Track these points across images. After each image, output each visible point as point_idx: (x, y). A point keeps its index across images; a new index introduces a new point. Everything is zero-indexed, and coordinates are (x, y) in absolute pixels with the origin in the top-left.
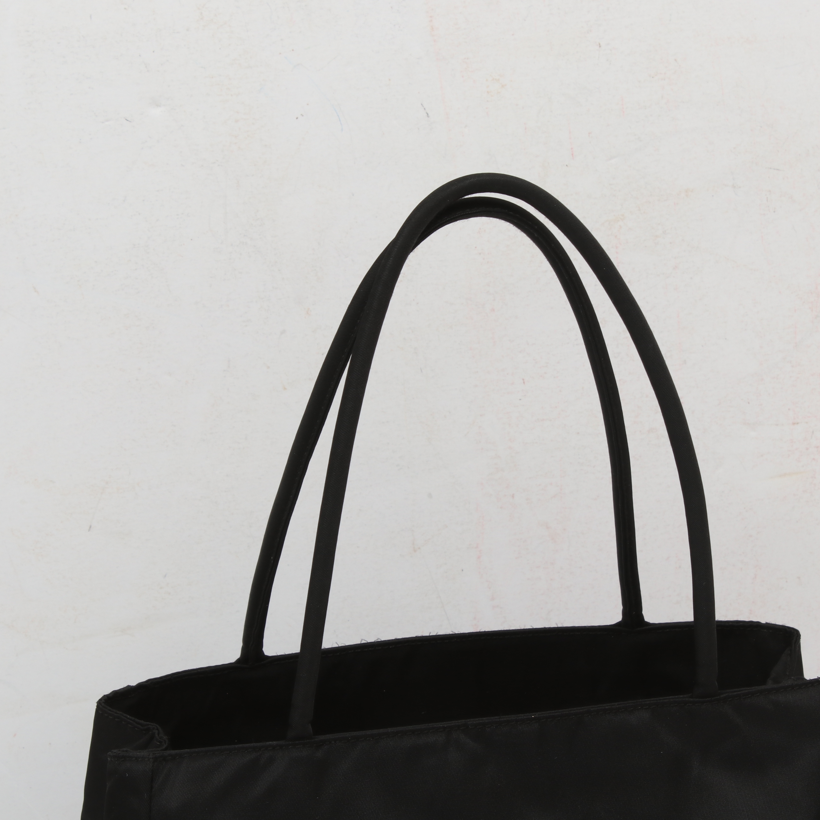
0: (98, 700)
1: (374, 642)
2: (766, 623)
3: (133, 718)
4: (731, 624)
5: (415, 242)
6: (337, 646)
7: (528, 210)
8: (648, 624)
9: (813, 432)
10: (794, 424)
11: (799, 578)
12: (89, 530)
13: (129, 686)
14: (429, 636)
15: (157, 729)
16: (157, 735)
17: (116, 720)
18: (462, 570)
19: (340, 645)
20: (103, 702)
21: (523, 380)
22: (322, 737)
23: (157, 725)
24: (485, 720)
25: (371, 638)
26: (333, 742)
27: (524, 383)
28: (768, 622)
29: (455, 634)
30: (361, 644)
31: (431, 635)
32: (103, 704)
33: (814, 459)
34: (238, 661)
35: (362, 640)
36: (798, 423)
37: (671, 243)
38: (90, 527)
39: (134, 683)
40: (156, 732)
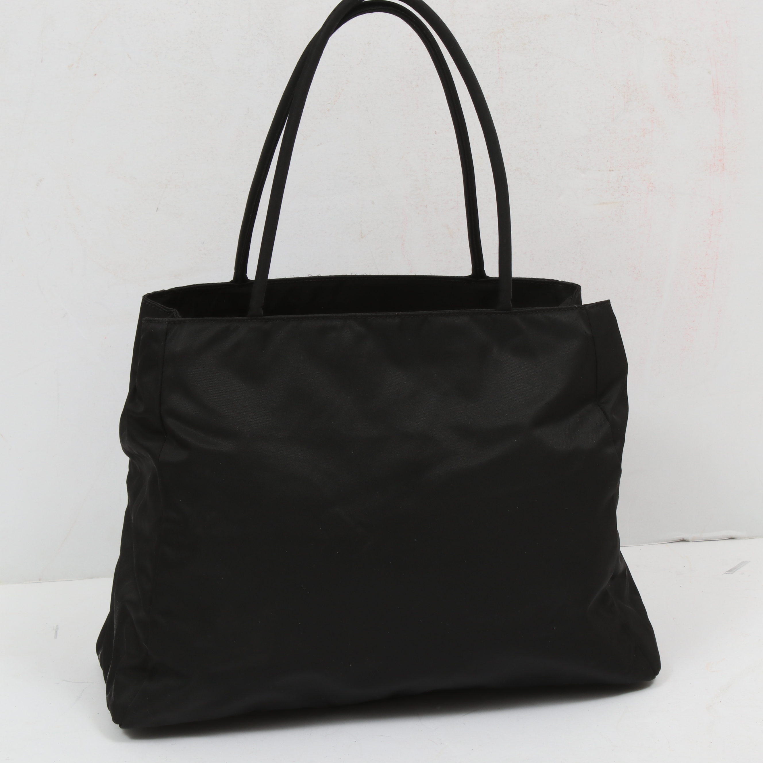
0: (143, 295)
1: (317, 276)
2: (562, 281)
3: (163, 306)
4: (540, 280)
5: (337, 24)
6: (293, 277)
7: (411, 10)
8: (488, 277)
9: (623, 176)
10: (610, 171)
11: (611, 271)
12: (156, 211)
13: (163, 290)
14: (351, 275)
15: (176, 312)
16: (175, 315)
17: (153, 306)
18: (392, 252)
19: (295, 277)
20: (146, 297)
21: (435, 132)
22: (269, 317)
23: (176, 310)
24: (368, 314)
25: (315, 274)
26: (275, 320)
27: (436, 134)
28: (563, 280)
29: (367, 275)
30: (308, 277)
31: (352, 275)
32: (146, 298)
33: (623, 194)
34: (232, 282)
35: (309, 275)
36: (613, 170)
37: (533, 49)
38: (158, 209)
39: (166, 288)
40: (175, 313)
